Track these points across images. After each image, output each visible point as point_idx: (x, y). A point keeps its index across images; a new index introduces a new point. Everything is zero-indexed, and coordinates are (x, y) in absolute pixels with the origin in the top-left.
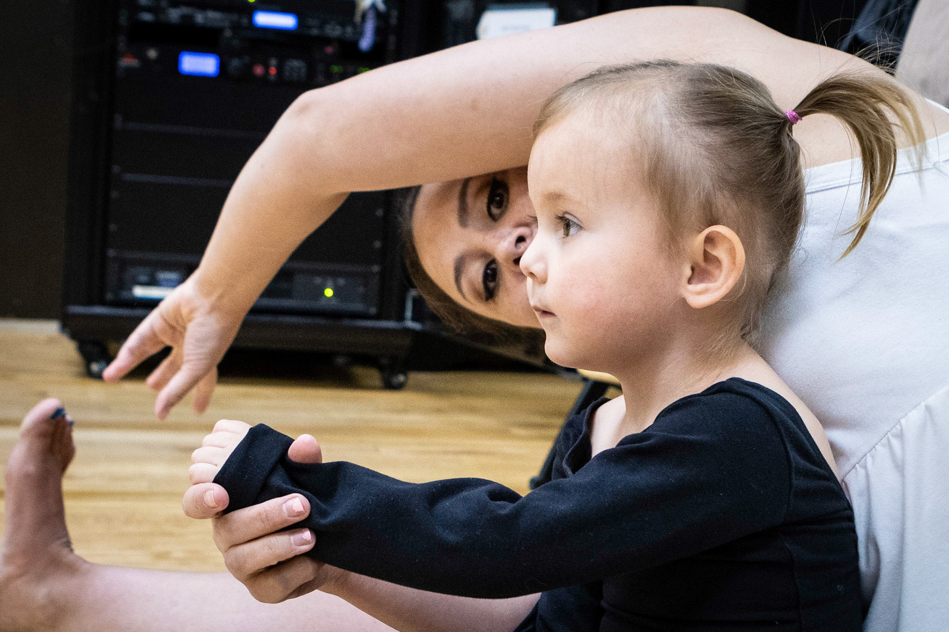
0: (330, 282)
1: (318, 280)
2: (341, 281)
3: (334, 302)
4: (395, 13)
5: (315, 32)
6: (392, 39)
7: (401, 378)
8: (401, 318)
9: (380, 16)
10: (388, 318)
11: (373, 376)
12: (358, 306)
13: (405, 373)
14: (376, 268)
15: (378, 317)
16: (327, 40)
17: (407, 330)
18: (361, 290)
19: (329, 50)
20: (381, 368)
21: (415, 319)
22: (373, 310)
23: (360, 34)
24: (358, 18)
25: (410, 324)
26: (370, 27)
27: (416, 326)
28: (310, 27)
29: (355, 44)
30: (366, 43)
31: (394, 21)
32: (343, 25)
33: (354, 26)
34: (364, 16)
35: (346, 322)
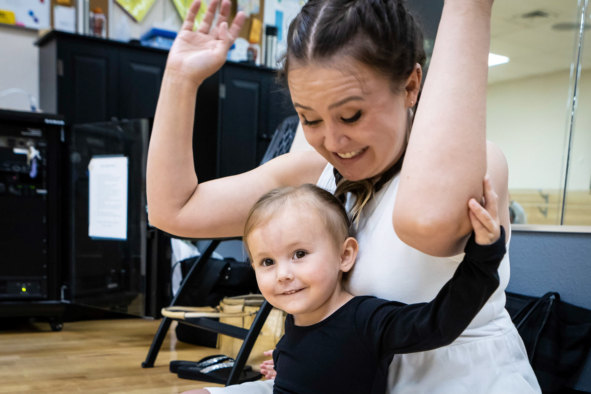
0: (24, 285)
1: (18, 284)
2: (29, 284)
3: (27, 294)
4: (45, 160)
5: (8, 170)
6: (44, 172)
7: (60, 326)
8: (59, 299)
9: (39, 162)
10: (52, 300)
11: (48, 326)
12: (38, 295)
13: (61, 323)
14: (45, 277)
15: (48, 299)
16: (13, 173)
17: (63, 304)
18: (39, 287)
19: (15, 178)
20: (50, 322)
21: (65, 299)
22: (45, 296)
23: (30, 170)
24: (28, 163)
25: (63, 301)
26: (34, 166)
27: (68, 302)
28: (5, 167)
29: (28, 175)
30: (33, 174)
31: (44, 163)
32: (21, 166)
33: (26, 166)
34: (31, 162)
35: (34, 302)
